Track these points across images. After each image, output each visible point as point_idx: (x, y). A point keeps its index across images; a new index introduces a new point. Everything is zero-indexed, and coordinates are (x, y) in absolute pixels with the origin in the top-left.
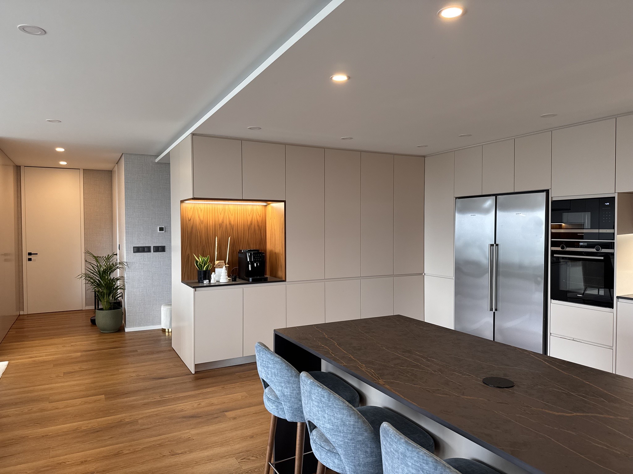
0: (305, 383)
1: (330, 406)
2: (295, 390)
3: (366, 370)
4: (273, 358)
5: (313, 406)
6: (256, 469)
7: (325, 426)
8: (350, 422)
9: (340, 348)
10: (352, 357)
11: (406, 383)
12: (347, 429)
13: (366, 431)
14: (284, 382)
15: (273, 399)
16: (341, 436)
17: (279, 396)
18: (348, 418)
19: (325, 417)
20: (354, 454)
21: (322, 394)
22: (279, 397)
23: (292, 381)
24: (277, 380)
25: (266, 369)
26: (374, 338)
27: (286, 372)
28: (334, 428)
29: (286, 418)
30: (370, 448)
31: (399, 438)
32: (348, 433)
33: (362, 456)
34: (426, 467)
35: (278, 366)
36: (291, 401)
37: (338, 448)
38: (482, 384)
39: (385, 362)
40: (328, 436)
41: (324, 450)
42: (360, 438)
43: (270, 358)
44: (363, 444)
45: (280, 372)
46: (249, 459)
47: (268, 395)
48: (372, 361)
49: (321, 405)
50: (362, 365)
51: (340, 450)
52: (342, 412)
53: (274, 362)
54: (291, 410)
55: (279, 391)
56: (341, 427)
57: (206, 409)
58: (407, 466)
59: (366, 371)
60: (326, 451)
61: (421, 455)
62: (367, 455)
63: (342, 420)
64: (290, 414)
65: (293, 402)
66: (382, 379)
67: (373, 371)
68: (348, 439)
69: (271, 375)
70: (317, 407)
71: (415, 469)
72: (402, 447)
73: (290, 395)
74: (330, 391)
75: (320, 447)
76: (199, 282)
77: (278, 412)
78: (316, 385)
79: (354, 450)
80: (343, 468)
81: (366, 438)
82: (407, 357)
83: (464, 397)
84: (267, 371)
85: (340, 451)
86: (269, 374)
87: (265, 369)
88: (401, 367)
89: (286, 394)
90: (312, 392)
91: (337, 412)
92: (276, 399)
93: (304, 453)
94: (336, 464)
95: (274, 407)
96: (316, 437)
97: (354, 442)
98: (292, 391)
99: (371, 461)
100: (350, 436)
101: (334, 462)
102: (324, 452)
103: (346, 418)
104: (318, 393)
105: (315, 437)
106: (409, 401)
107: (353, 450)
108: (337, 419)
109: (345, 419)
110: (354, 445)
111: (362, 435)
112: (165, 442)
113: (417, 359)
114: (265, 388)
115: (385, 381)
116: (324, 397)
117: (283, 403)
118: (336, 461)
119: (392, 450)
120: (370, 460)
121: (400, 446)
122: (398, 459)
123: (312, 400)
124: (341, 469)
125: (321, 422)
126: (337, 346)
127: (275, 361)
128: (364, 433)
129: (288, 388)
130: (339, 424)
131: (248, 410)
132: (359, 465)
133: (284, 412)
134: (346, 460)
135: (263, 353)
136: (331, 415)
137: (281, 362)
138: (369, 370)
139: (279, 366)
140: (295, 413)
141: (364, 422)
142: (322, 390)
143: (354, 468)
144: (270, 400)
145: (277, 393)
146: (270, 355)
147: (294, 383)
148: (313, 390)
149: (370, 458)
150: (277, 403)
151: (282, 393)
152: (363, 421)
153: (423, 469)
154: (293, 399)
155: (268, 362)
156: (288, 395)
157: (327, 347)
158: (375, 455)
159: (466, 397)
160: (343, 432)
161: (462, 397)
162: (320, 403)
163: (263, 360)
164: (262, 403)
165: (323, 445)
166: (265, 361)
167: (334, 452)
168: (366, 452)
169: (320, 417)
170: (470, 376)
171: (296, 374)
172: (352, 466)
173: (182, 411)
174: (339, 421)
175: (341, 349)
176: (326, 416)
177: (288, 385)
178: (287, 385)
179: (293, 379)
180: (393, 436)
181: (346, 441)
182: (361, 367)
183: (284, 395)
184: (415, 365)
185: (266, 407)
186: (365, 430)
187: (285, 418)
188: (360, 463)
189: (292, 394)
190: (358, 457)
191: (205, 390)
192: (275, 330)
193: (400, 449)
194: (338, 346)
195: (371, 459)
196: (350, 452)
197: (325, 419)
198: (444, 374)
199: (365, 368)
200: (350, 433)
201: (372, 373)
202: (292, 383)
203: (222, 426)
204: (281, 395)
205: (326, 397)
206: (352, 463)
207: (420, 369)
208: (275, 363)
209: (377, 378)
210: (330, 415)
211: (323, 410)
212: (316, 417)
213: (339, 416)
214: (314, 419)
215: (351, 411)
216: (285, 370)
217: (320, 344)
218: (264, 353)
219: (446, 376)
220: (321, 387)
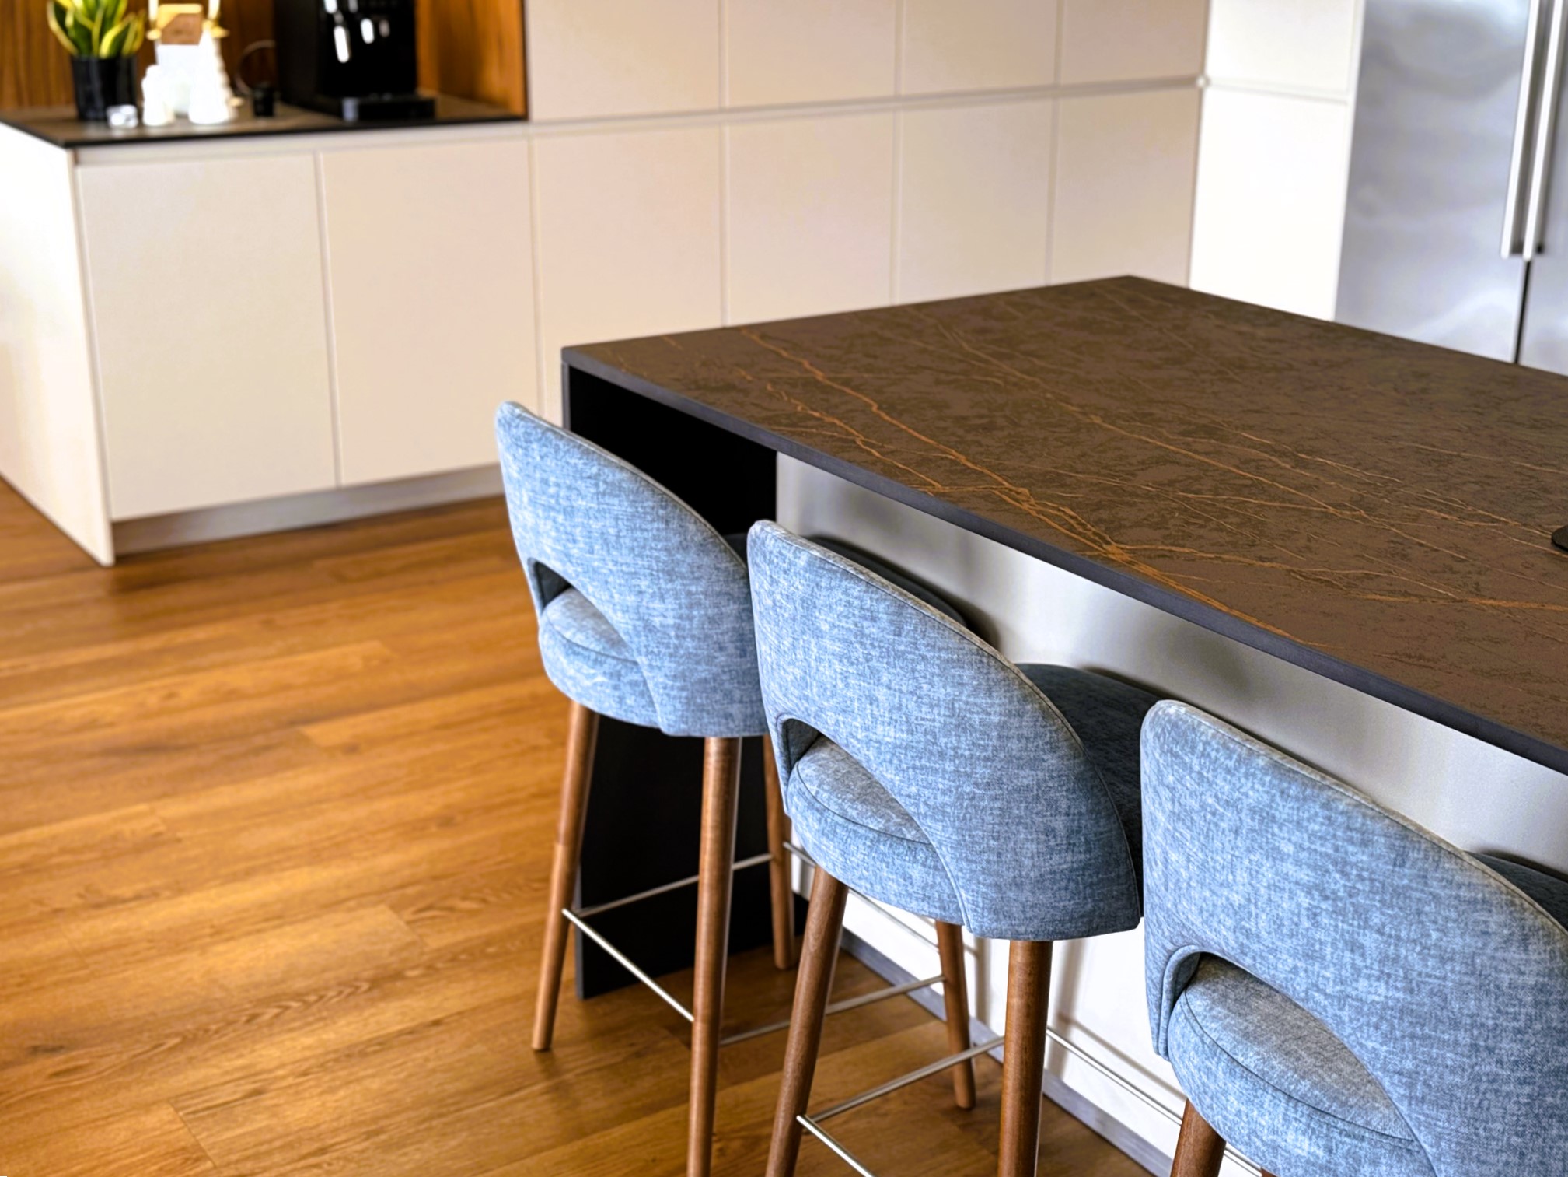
0: (786, 566)
1: (900, 656)
2: (700, 604)
3: (1039, 507)
4: (595, 470)
5: (819, 660)
6: (488, 943)
7: (874, 737)
8: (989, 714)
9: (895, 422)
10: (962, 459)
11: (1226, 557)
12: (973, 744)
13: (1053, 750)
14: (647, 571)
15: (592, 647)
16: (944, 771)
17: (627, 633)
18: (978, 701)
19: (877, 700)
20: (997, 839)
21: (868, 606)
22: (625, 638)
23: (684, 569)
24: (616, 563)
25: (560, 518)
26: (1037, 380)
27: (658, 529)
28: (918, 742)
29: (660, 720)
30: (1068, 815)
31: (1244, 752)
32: (978, 758)
33: (1033, 847)
34: (1359, 856)
35: (620, 506)
36: (682, 652)
37: (929, 822)
38: (1553, 552)
39: (1113, 477)
40: (889, 776)
41: (862, 831)
42: (1027, 777)
43: (582, 471)
44: (1037, 798)
45: (633, 530)
46: (451, 909)
47: (567, 629)
48: (1058, 474)
49: (859, 652)
50: (1014, 488)
51: (940, 828)
52: (954, 676)
53: (602, 487)
54: (682, 689)
55: (624, 612)
56: (945, 736)
57: (209, 714)
58: (1276, 855)
59: (1038, 512)
60: (871, 836)
61: (1342, 813)
62: (1052, 843)
63: (953, 708)
64: (678, 706)
65: (689, 655)
66: (1116, 542)
67: (1072, 513)
68: (976, 784)
69: (586, 543)
70: (841, 661)
71: (1309, 866)
72: (1257, 786)
73: (678, 627)
74: (901, 594)
75: (841, 821)
76: (82, 118)
77: (621, 700)
78: (836, 572)
79: (1000, 824)
80: (945, 896)
81: (1052, 778)
82: (1207, 454)
83: (1484, 602)
84: (569, 529)
85: (938, 833)
86: (575, 541)
87: (554, 521)
88: (1190, 495)
89: (657, 621)
90: (819, 603)
91: (933, 675)
92: (607, 646)
93: (738, 859)
94: (917, 881)
95: (600, 679)
96: (819, 786)
97: (999, 792)
98: (684, 611)
99: (1065, 866)
100: (982, 772)
101: (908, 878)
102: (860, 842)
103: (971, 700)
104: (849, 604)
105: (812, 783)
106: (1254, 621)
107: (993, 824)
108: (932, 706)
109: (967, 703)
110: (998, 804)
111: (1034, 763)
112: (51, 856)
113: (1254, 460)
114: (545, 601)
115: (1133, 551)
116: (874, 619)
117: (642, 660)
118: (916, 872)
119: (1210, 801)
120: (1063, 861)
121: (1250, 785)
122: (1237, 833)
123: (818, 634)
124: (937, 904)
125: (855, 719)
126: (883, 415)
127: (605, 482)
128: (1045, 757)
129: (666, 596)
130: (937, 724)
131: (405, 714)
132: (1017, 884)
133: (650, 697)
134: (964, 865)
135: (545, 449)
136: (904, 689)
137: (634, 486)
138: (1053, 508)
139: (626, 504)
140: (699, 701)
141: (1046, 714)
142: (865, 592)
143: (994, 895)
144: (580, 650)
145: (619, 620)
146: (580, 459)
147: (696, 575)
148: (824, 593)
149: (1063, 855)
150: (614, 662)
151: (639, 619)
152: (1044, 712)
153: (1345, 863)
154: (689, 644)
155: (570, 488)
156: (668, 626)
157: (837, 422)
158: (1087, 842)
159: (1491, 602)
160: (956, 756)
161: (1477, 601)
162: (858, 646)
163: (545, 482)
164: (535, 668)
165: (852, 813)
166: (558, 485)
167: (909, 837)
168: (1049, 831)
169: (852, 700)
170: (1498, 521)
171: (704, 539)
172: (988, 886)
173: (91, 724)
174: (939, 714)
175: (903, 427)
176: (881, 693)
177: (669, 586)
178: (663, 586)
179: (689, 560)
180: (1216, 746)
181: (968, 790)
182: (1017, 501)
183: (649, 628)
184: (1246, 486)
185: (555, 681)
186: (1047, 743)
187: (651, 721)
188: (1020, 876)
189: (687, 624)
190: (1016, 854)
191: (181, 637)
192: (567, 352)
193: (1247, 795)
194: (888, 414)
195: (1069, 859)
196: (980, 833)
197: (874, 707)
198: (1381, 516)
199: (1033, 501)
200: (987, 759)
201: (1069, 523)
202: (683, 577)
203: (304, 780)
204: (635, 627)
205: (885, 616)
206: (990, 875)
207: (1275, 501)
208: (604, 494)
209: (1097, 538)
210: (901, 691)
211: (867, 671)
212: (833, 702)
213: (941, 692)
214: (822, 710)
215: (992, 670)
216: (653, 521)
217: (799, 408)
218: (552, 451)
219: (1392, 525)
220: (861, 577)
